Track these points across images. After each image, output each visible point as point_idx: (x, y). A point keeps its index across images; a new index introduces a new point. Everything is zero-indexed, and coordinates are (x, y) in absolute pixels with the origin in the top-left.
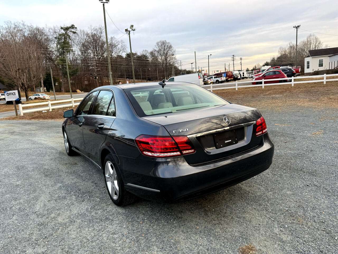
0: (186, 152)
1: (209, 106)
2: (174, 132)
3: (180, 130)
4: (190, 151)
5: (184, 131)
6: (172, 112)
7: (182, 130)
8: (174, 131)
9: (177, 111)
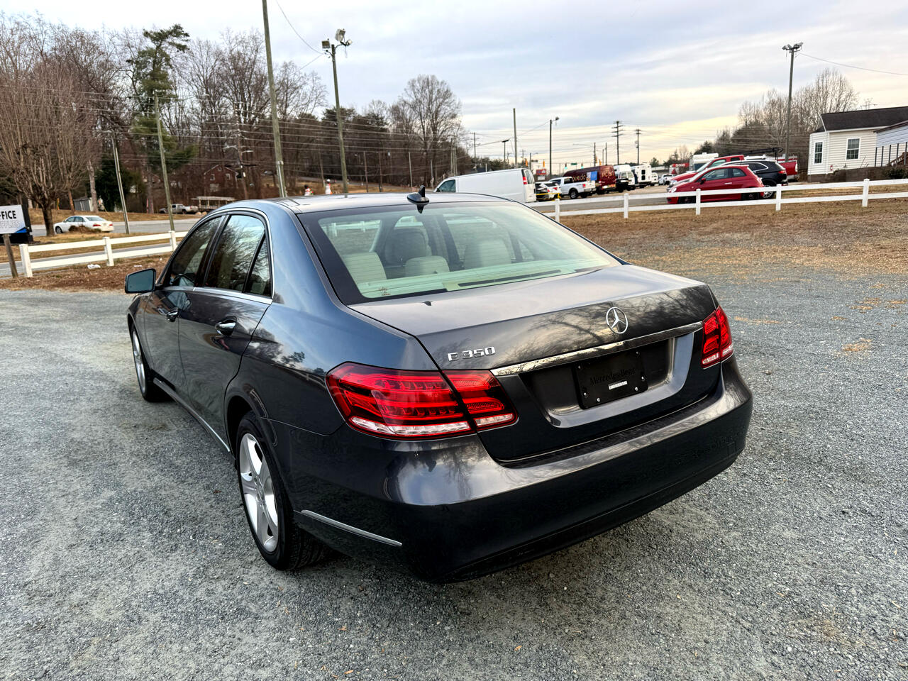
0: (489, 423)
1: (559, 271)
2: (450, 359)
3: (470, 352)
4: (501, 418)
5: (482, 353)
6: (444, 291)
7: (475, 352)
8: (449, 355)
9: (460, 285)
